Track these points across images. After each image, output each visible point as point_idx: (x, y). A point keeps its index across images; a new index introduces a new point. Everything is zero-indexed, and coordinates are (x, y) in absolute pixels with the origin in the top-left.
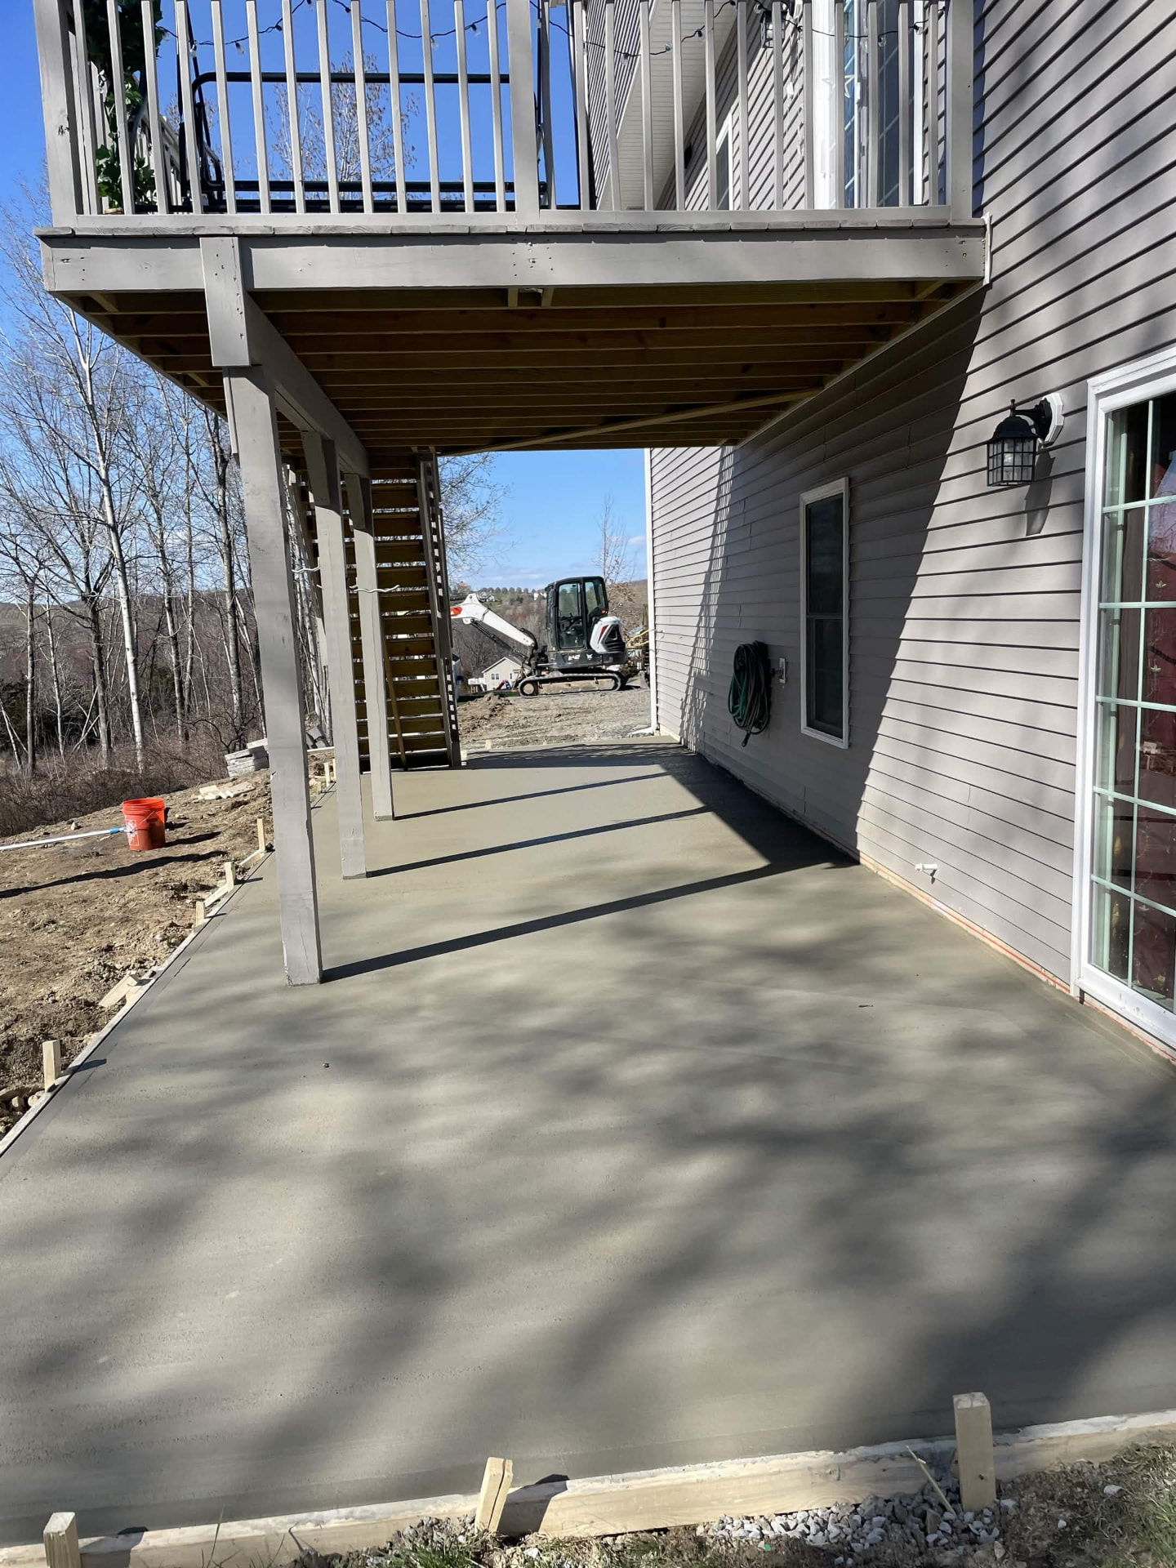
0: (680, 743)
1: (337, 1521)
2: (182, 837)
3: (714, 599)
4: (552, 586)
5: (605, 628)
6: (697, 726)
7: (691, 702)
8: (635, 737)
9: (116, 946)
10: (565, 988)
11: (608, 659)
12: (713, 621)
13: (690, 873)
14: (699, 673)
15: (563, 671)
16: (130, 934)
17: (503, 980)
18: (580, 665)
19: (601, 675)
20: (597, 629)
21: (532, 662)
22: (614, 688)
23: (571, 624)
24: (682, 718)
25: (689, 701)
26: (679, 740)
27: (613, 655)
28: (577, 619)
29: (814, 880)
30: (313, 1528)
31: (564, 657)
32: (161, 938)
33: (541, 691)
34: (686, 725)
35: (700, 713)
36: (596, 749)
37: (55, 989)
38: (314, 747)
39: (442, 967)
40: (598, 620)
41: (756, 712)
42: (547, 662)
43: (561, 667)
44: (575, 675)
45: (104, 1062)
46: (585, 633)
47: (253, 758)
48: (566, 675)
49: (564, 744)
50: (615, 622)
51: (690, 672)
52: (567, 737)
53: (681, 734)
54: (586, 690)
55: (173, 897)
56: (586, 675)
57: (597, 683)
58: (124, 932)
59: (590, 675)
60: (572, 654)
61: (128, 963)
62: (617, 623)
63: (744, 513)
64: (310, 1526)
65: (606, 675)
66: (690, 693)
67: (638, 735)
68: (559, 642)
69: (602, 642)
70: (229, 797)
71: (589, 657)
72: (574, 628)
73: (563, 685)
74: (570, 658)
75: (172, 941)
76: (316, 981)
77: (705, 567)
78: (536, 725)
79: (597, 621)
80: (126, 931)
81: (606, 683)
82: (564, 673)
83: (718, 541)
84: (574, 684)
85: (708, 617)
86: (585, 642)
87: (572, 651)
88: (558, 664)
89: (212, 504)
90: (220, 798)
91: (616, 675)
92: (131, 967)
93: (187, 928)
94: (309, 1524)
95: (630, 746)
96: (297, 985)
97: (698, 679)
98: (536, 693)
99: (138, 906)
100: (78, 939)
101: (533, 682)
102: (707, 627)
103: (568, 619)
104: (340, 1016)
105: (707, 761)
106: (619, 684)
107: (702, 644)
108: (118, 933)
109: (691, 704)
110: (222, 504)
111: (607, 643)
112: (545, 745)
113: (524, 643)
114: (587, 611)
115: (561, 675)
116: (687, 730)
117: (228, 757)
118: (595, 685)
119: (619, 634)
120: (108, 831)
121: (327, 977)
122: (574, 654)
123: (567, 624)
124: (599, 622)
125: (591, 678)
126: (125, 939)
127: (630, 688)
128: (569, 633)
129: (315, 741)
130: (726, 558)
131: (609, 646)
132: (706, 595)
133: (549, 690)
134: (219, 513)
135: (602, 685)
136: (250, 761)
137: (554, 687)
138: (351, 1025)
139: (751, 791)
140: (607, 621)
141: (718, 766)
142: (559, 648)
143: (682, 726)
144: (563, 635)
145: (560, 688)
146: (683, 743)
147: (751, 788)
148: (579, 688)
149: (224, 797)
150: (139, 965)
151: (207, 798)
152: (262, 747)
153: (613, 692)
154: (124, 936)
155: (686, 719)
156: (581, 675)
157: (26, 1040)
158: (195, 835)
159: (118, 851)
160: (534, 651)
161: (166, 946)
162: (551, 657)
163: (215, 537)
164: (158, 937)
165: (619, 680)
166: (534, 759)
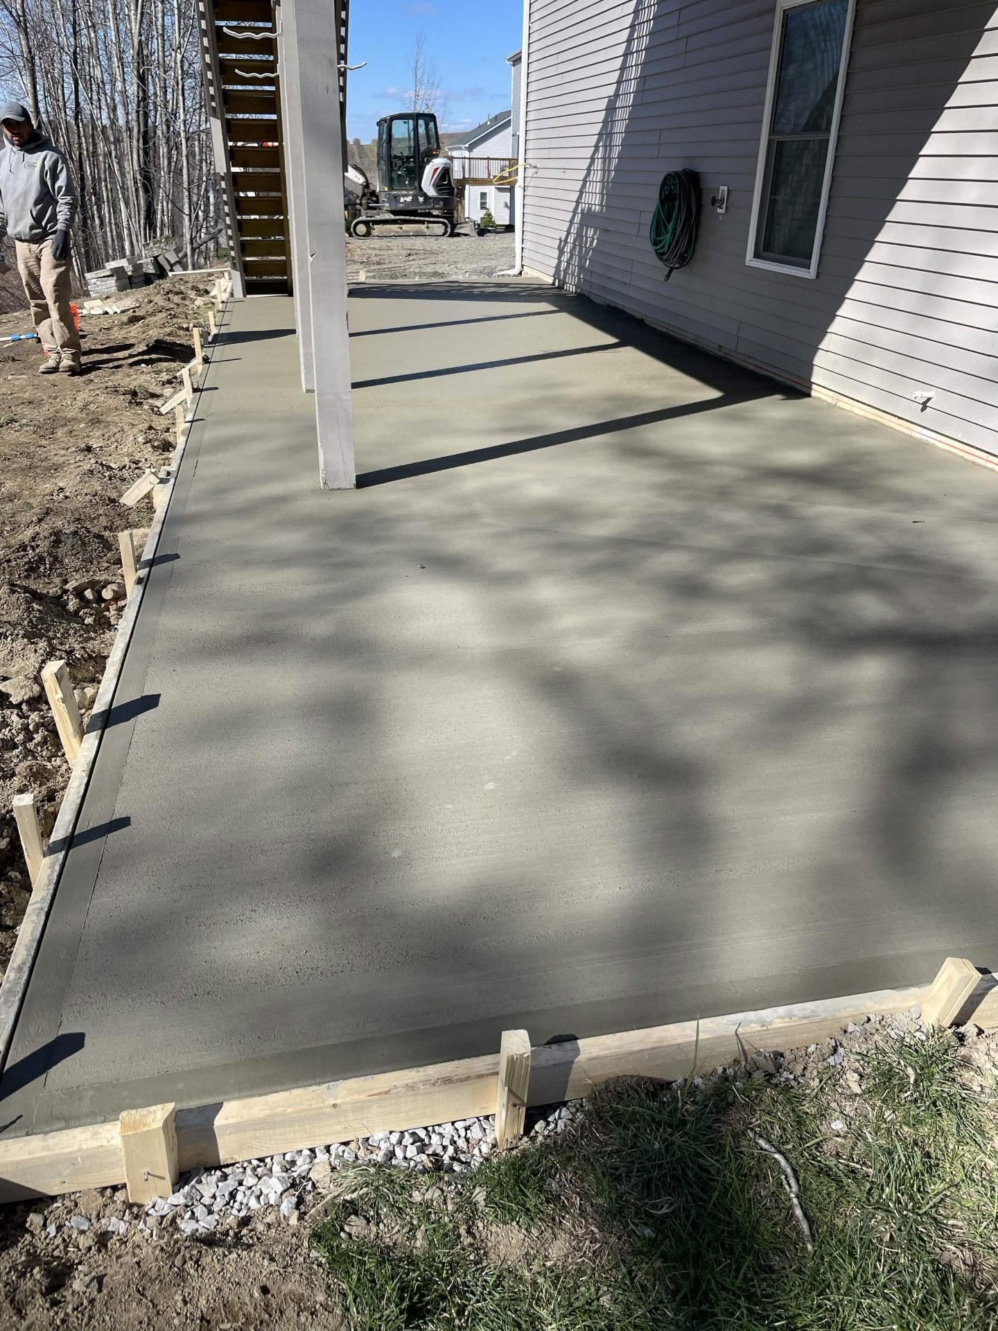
0: (554, 284)
1: (781, 1020)
2: (93, 347)
3: (620, 127)
4: (385, 120)
5: (436, 170)
6: (581, 268)
7: (575, 240)
8: (500, 278)
9: (94, 446)
10: (603, 499)
11: (438, 204)
12: (616, 152)
13: (649, 400)
14: (589, 209)
15: (394, 212)
16: (106, 435)
17: (539, 491)
18: (412, 208)
19: (432, 219)
20: (428, 170)
21: (364, 202)
22: (444, 234)
23: (404, 163)
24: (559, 258)
25: (571, 239)
26: (551, 282)
27: (444, 200)
28: (408, 158)
29: (772, 409)
30: (759, 1028)
31: (396, 198)
32: (144, 441)
33: (374, 233)
34: (563, 265)
35: (587, 252)
36: (472, 286)
37: (61, 484)
38: (172, 270)
39: (471, 477)
40: (430, 161)
41: (683, 247)
42: (377, 202)
43: (393, 208)
44: (407, 217)
45: (177, 556)
46: (416, 174)
47: (115, 278)
48: (398, 217)
49: (433, 280)
50: (446, 164)
51: (576, 208)
52: (435, 274)
53: (556, 275)
54: (418, 235)
55: (130, 402)
56: (417, 218)
57: (428, 228)
58: (98, 434)
59: (422, 218)
60: (404, 196)
61: (123, 464)
62: (448, 166)
63: (678, 25)
64: (756, 1027)
65: (436, 219)
66: (574, 230)
67: (503, 275)
68: (391, 182)
69: (433, 185)
70: (115, 313)
71: (421, 199)
72: (406, 167)
73: (395, 227)
74: (402, 200)
75: (156, 444)
76: (352, 487)
77: (611, 90)
78: (390, 262)
79: (428, 162)
80: (100, 432)
81: (436, 229)
82: (395, 215)
83: (633, 60)
84: (406, 227)
85: (609, 147)
86: (416, 184)
87: (404, 192)
88: (391, 205)
89: (11, 12)
90: (107, 313)
91: (445, 221)
92: (127, 468)
93: (166, 432)
94: (753, 1025)
95: (506, 285)
96: (334, 489)
97: (588, 218)
98: (368, 234)
99: (99, 409)
100: (50, 438)
101: (366, 223)
102: (606, 159)
103: (400, 158)
104: (398, 519)
105: (591, 300)
106: (449, 230)
107: (597, 176)
108: (91, 434)
109: (574, 243)
110: (20, 13)
111: (438, 186)
112: (417, 280)
113: (356, 180)
114: (419, 150)
115: (392, 217)
116: (566, 272)
117: (88, 275)
118: (426, 230)
119: (449, 177)
120: (9, 338)
121: (364, 481)
122: (407, 196)
123: (399, 163)
124: (431, 164)
125: (423, 222)
126: (101, 440)
127: (458, 235)
128: (399, 173)
129: (172, 266)
130: (642, 79)
131: (440, 190)
132: (608, 122)
133: (381, 232)
134: (18, 23)
135: (433, 230)
136: (112, 282)
137: (386, 229)
138: (413, 528)
139: (655, 329)
140: (438, 162)
141: (609, 306)
142: (391, 189)
143: (558, 267)
144: (394, 175)
145: (391, 231)
146: (557, 284)
147: (654, 326)
148: (409, 232)
149: (111, 312)
150: (135, 465)
151: (93, 312)
152: (123, 267)
153: (445, 238)
154: (98, 438)
155: (565, 258)
156: (412, 218)
157: (71, 533)
158: (107, 346)
159: (34, 357)
160: (366, 190)
161: (150, 449)
162: (382, 198)
163: (12, 52)
164: (141, 439)
165: (449, 226)
166: (417, 291)
